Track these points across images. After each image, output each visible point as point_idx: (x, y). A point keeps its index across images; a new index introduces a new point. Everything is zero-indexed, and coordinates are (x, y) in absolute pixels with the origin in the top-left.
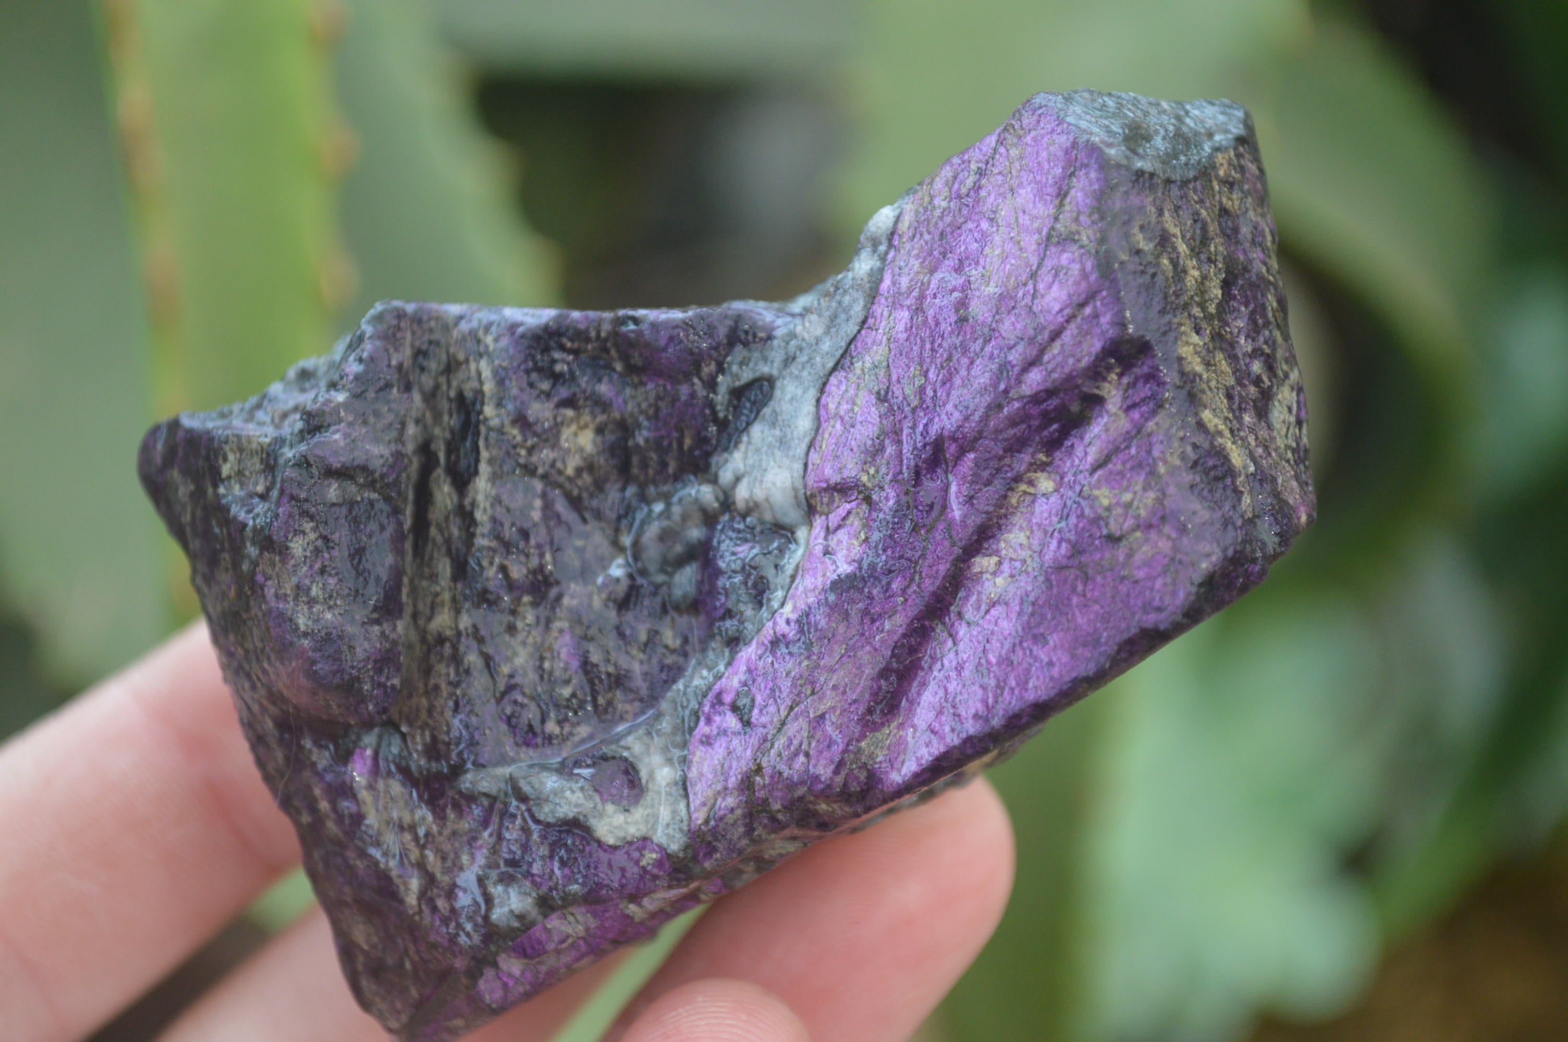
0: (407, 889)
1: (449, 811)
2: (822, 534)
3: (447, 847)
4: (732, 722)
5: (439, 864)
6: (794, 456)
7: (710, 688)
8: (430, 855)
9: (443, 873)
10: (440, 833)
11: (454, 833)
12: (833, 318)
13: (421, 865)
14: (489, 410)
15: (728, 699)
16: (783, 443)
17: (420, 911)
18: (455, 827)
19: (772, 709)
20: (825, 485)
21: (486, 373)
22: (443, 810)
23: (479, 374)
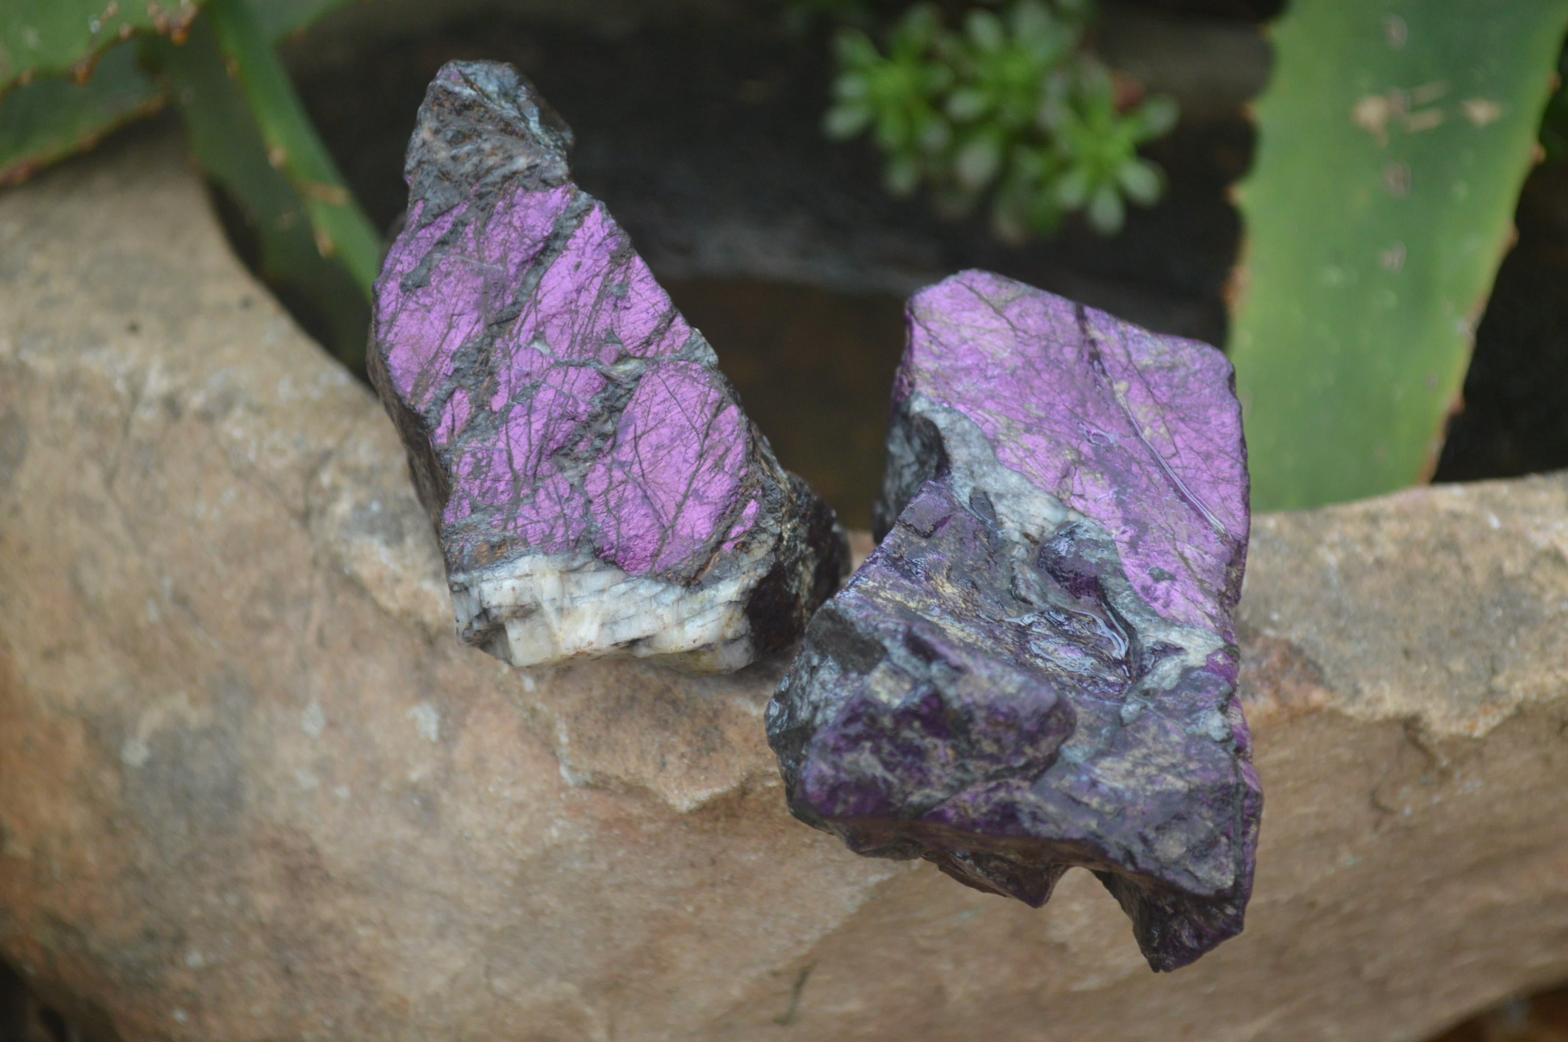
0: (1172, 784)
1: (1138, 736)
2: (1082, 501)
3: (1159, 747)
4: (1164, 585)
5: (1167, 757)
6: (1030, 492)
7: (1135, 593)
8: (1160, 760)
9: (1175, 757)
10: (1149, 748)
11: (1154, 739)
12: (964, 440)
13: (1162, 769)
14: (912, 605)
15: (1149, 581)
16: (1017, 496)
17: (1189, 782)
18: (1151, 735)
19: (1171, 559)
20: (1058, 481)
21: (888, 594)
22: (1136, 739)
23: (887, 599)
